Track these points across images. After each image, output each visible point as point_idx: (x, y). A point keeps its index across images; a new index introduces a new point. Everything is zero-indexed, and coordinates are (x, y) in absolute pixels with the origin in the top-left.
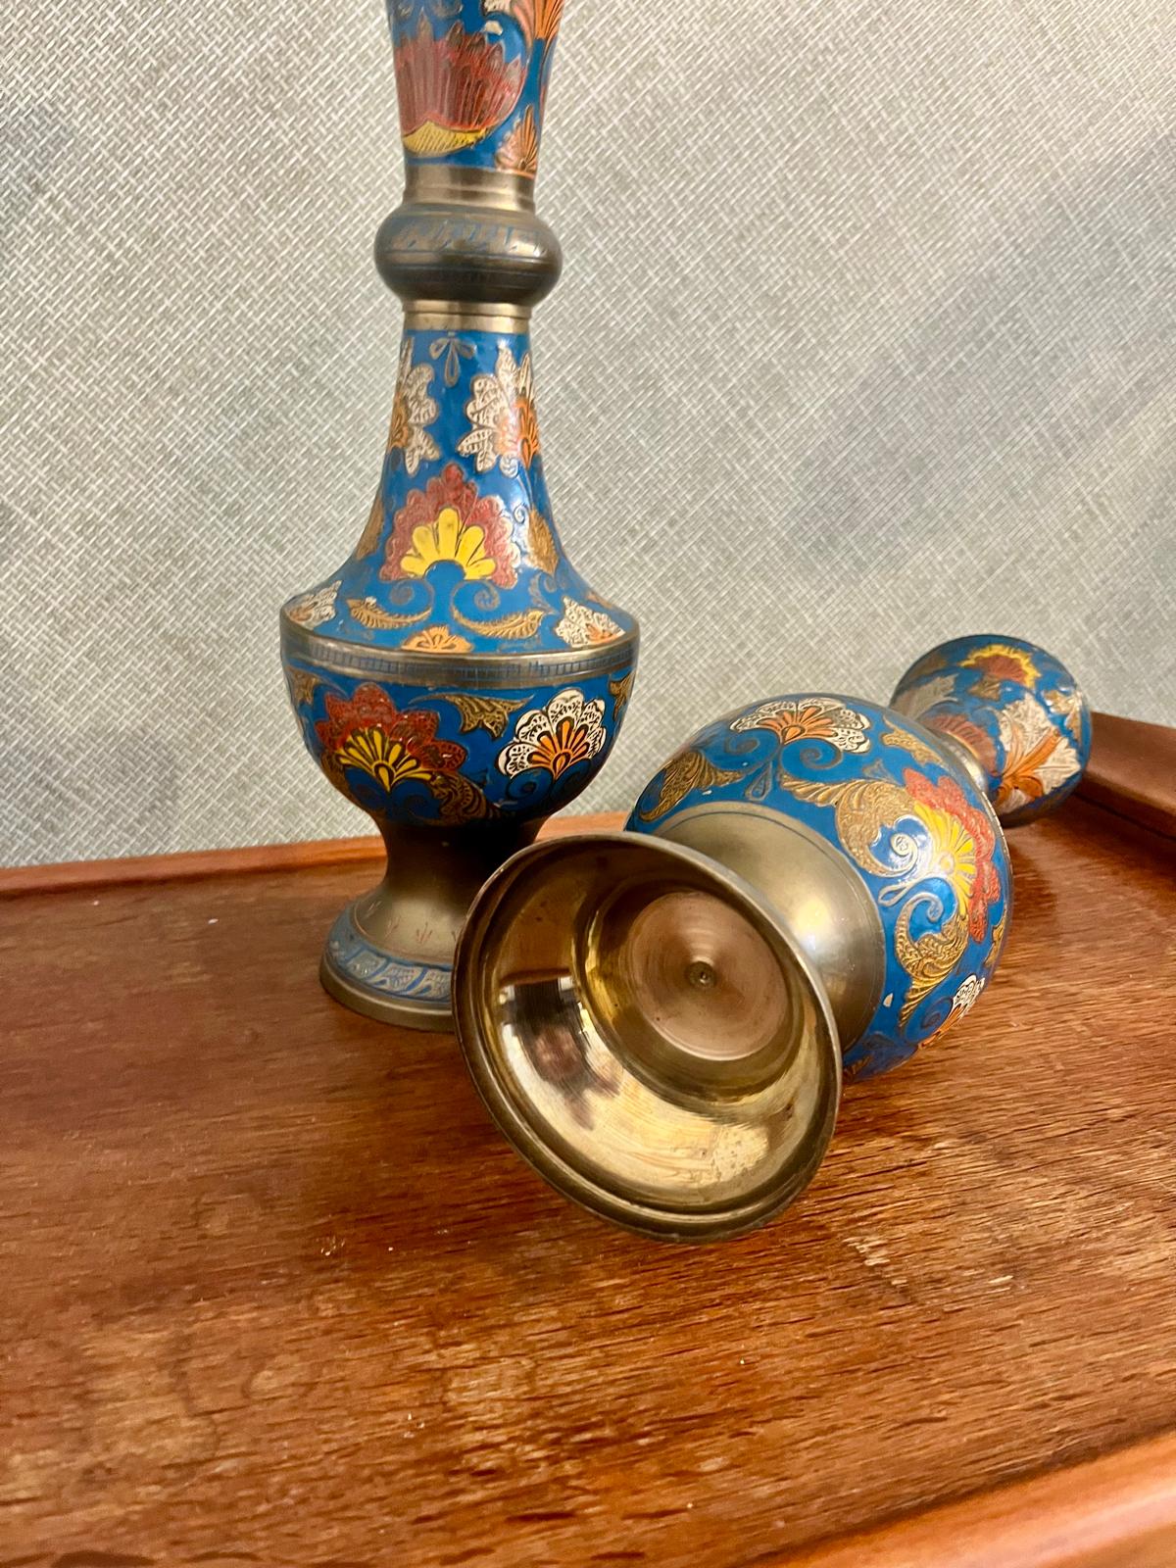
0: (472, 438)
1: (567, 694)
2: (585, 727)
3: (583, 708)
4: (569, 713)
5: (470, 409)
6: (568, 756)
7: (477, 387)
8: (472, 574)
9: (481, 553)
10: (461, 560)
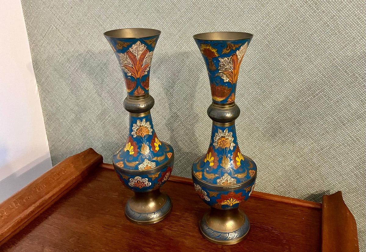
0: (133, 132)
1: (138, 177)
2: (144, 182)
3: (142, 179)
4: (139, 180)
5: (133, 128)
6: (142, 186)
7: (134, 125)
8: (130, 153)
9: (133, 150)
10: (130, 151)
